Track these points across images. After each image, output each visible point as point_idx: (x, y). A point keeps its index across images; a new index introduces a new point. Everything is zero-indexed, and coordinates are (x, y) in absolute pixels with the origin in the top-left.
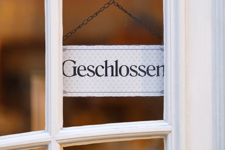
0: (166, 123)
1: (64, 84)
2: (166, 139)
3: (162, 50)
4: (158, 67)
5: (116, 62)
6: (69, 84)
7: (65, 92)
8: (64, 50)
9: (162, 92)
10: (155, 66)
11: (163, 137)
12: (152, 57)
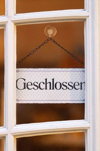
0: (86, 122)
1: (17, 95)
2: (86, 132)
3: (84, 71)
4: (81, 83)
5: (53, 80)
6: (21, 95)
7: (17, 100)
8: (17, 71)
9: (84, 100)
10: (79, 82)
11: (84, 131)
12: (77, 77)
